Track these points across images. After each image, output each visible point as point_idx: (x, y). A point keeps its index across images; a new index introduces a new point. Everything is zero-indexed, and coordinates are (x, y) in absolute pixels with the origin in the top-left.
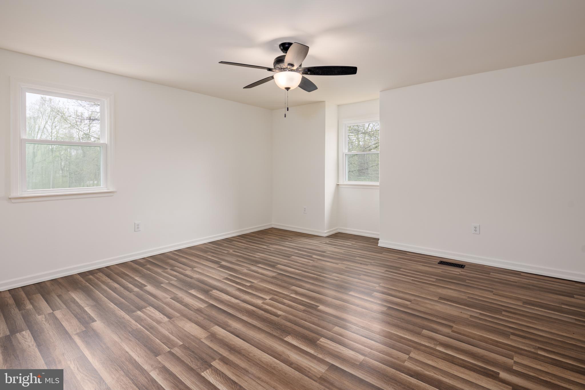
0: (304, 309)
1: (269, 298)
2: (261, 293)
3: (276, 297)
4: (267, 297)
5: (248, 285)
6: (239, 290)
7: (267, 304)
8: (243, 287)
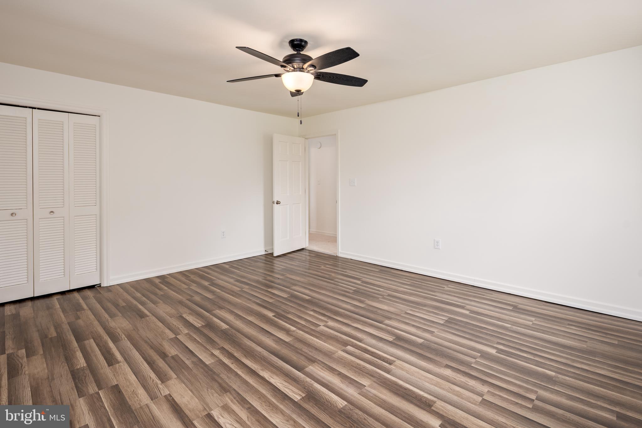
0: (288, 315)
1: (320, 327)
2: (330, 333)
3: (313, 328)
4: (322, 328)
5: (349, 346)
6: (360, 341)
7: (322, 321)
8: (356, 343)
